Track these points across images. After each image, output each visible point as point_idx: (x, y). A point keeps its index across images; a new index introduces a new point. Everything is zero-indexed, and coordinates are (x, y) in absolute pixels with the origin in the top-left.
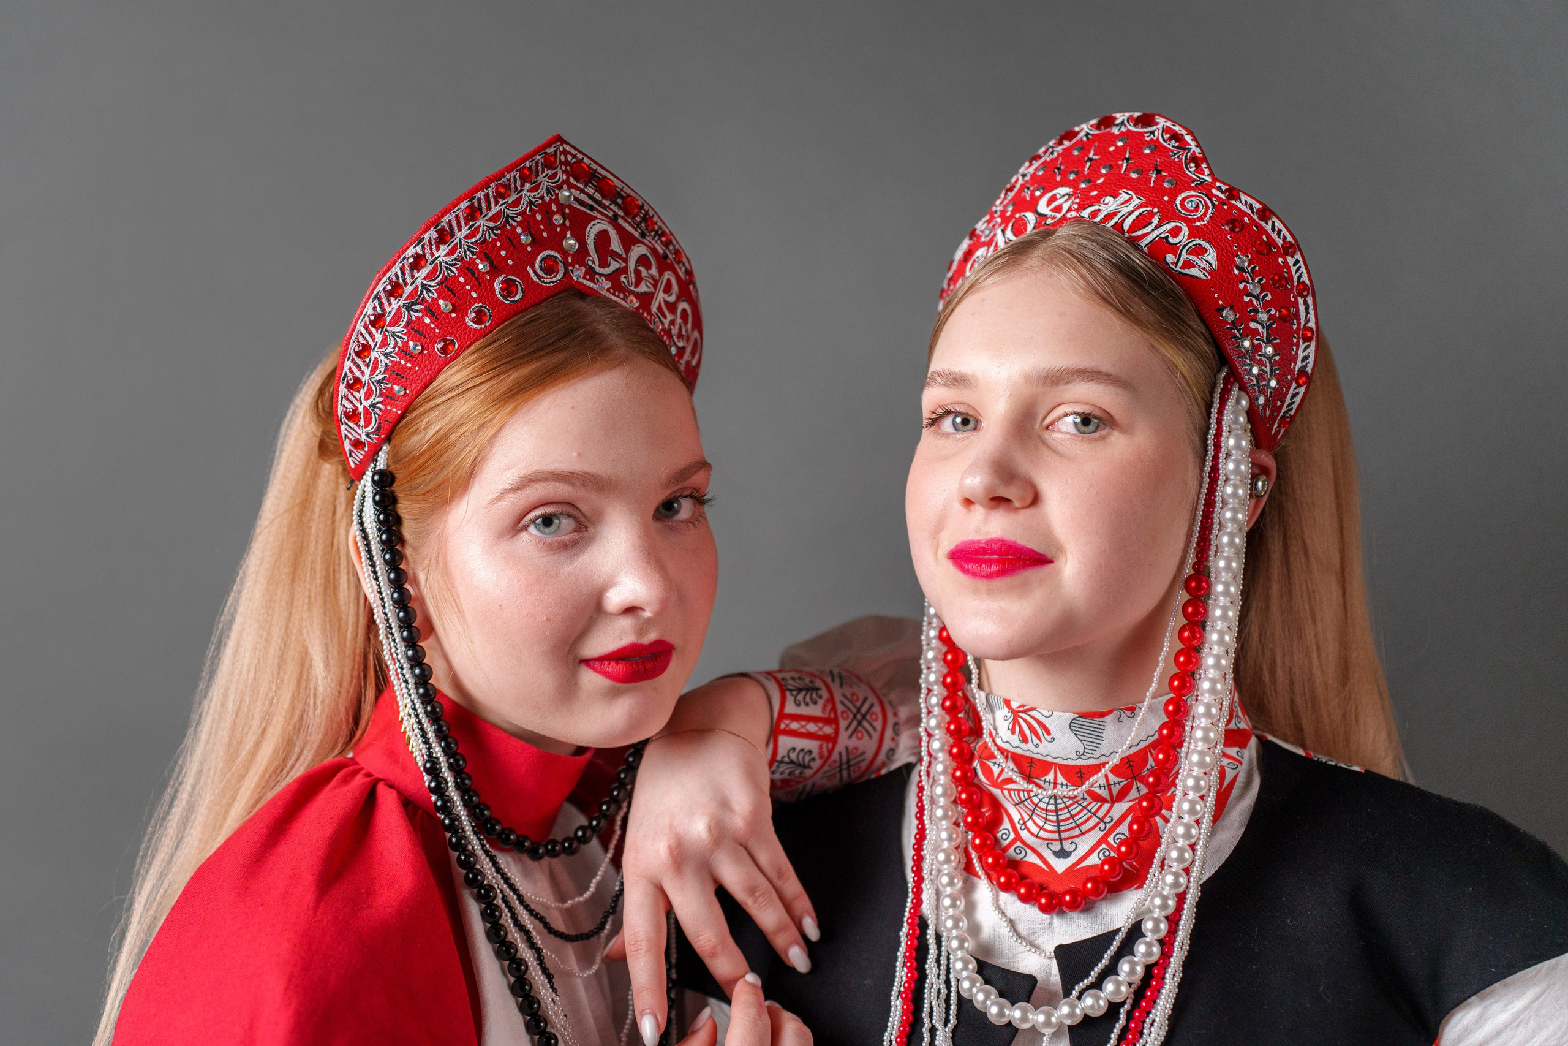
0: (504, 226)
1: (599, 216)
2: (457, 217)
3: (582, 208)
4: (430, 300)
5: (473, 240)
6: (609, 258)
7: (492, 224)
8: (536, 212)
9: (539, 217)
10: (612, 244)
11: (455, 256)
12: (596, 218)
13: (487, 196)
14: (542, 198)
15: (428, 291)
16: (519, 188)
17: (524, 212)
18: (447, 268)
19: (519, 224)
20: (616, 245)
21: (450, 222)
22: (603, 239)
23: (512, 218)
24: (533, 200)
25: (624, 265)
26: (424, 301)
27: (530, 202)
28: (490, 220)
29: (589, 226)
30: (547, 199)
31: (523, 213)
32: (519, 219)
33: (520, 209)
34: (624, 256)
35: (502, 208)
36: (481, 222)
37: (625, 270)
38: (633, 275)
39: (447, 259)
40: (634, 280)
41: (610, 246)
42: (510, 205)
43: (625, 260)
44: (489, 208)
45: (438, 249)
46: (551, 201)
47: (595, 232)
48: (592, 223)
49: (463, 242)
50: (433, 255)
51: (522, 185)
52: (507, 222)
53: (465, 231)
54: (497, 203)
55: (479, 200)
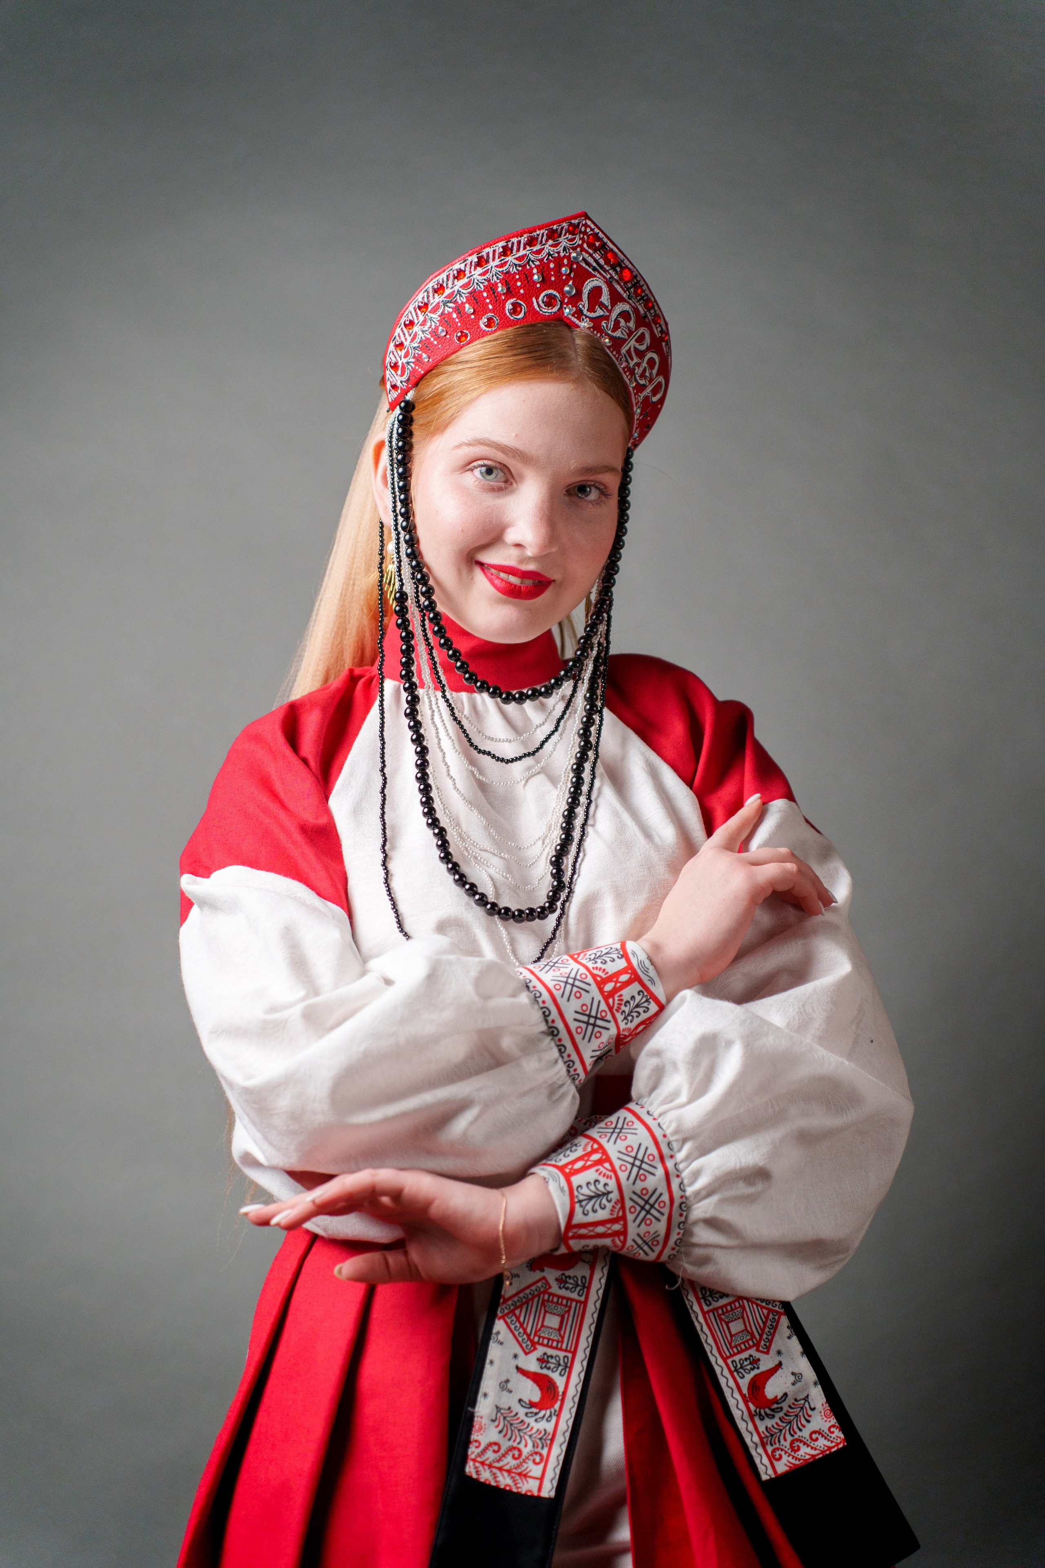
0: (525, 266)
1: (598, 275)
2: (494, 251)
3: (587, 267)
4: (460, 302)
5: (501, 270)
6: (597, 307)
7: (517, 262)
8: (551, 261)
9: (552, 265)
10: (602, 298)
11: (485, 277)
12: (595, 276)
13: (519, 242)
14: (559, 253)
15: (461, 295)
16: (544, 242)
17: (543, 259)
18: (477, 284)
19: (536, 267)
20: (605, 298)
21: (488, 254)
22: (596, 293)
23: (533, 262)
24: (552, 253)
25: (608, 314)
26: (456, 302)
27: (549, 254)
28: (516, 259)
29: (588, 281)
30: (562, 254)
31: (541, 260)
32: (538, 263)
33: (540, 257)
34: (610, 308)
35: (528, 253)
36: (510, 259)
37: (607, 318)
38: (613, 323)
39: (480, 278)
40: (612, 326)
41: (600, 298)
42: (534, 252)
43: (610, 311)
44: (518, 250)
45: (475, 269)
46: (565, 256)
47: (591, 286)
48: (592, 279)
49: (493, 269)
50: (470, 272)
51: (547, 241)
52: (528, 263)
53: (497, 262)
54: (525, 248)
55: (513, 243)
